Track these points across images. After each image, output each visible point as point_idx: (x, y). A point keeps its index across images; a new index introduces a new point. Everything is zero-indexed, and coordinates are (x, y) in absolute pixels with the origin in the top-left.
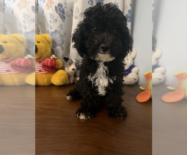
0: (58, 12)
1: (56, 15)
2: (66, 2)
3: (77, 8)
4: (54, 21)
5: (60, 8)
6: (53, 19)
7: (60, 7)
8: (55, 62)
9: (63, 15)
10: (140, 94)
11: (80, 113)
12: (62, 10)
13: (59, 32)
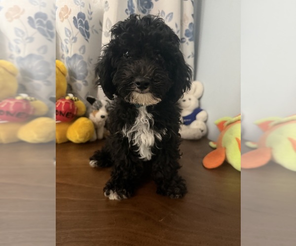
0: (79, 27)
1: (76, 31)
2: (92, 11)
3: (108, 20)
4: (72, 39)
5: (82, 20)
6: (69, 37)
7: (81, 18)
8: (73, 105)
9: (87, 30)
10: (208, 155)
11: (109, 190)
12: (84, 22)
13: (80, 58)
